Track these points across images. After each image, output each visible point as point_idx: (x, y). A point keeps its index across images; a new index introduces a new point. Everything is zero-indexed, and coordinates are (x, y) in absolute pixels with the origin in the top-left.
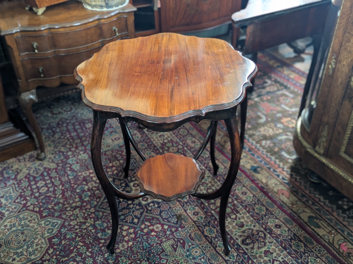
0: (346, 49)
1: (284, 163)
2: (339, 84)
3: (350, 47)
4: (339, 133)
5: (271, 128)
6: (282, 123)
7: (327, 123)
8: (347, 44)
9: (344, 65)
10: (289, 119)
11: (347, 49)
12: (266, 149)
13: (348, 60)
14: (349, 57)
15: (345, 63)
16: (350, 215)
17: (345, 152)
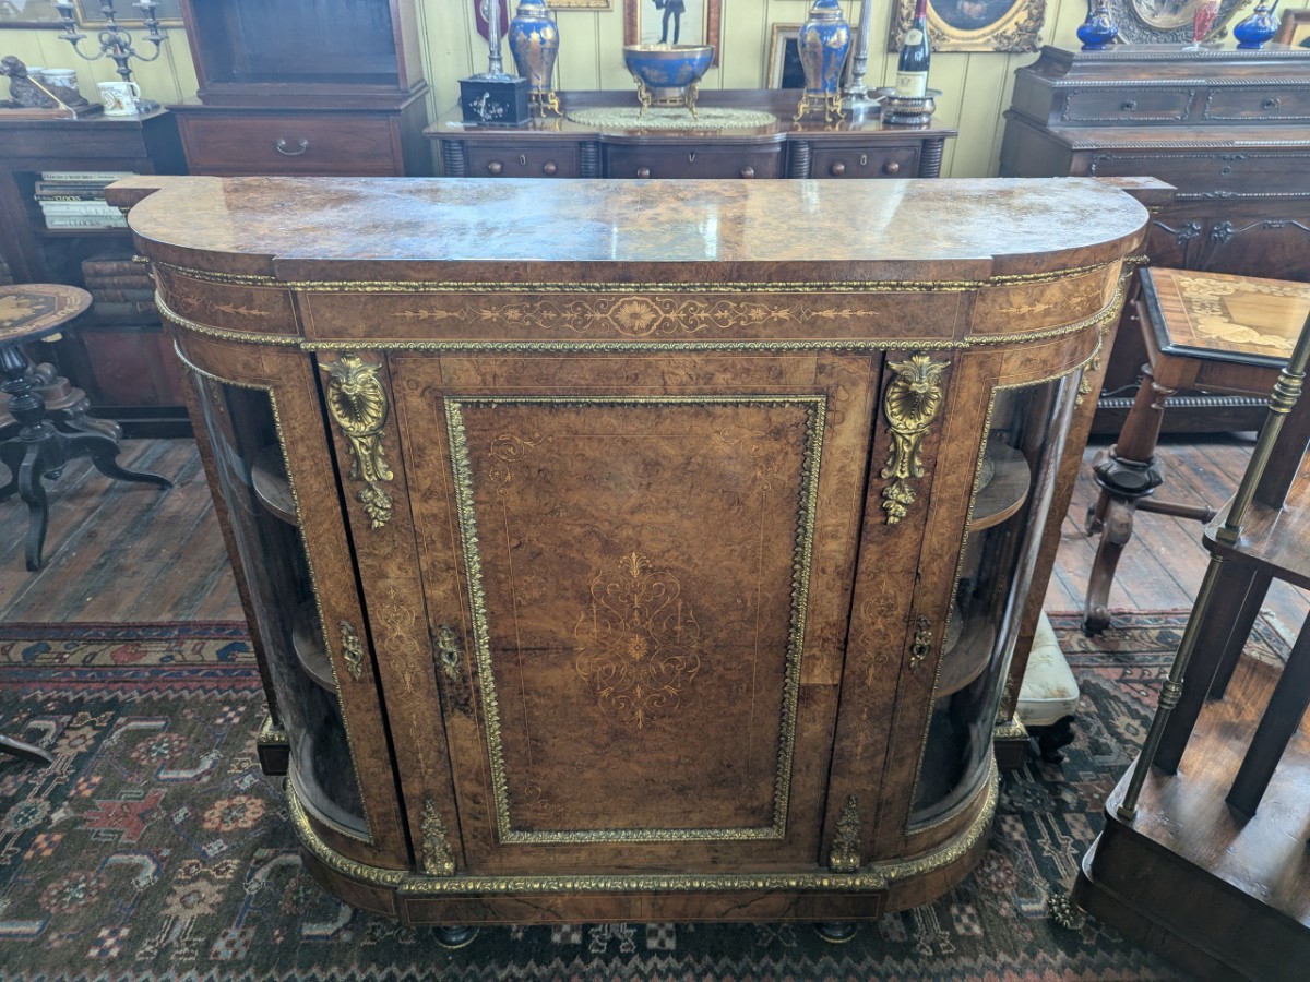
0: (383, 597)
1: (339, 963)
2: (409, 688)
3: (394, 588)
4: (475, 799)
5: (195, 879)
6: (215, 834)
7: (426, 795)
8: (381, 584)
9: (399, 637)
10: (222, 804)
11: (387, 596)
12: (248, 963)
13: (407, 622)
14: (405, 613)
15: (399, 632)
16: (603, 951)
17: (513, 829)
